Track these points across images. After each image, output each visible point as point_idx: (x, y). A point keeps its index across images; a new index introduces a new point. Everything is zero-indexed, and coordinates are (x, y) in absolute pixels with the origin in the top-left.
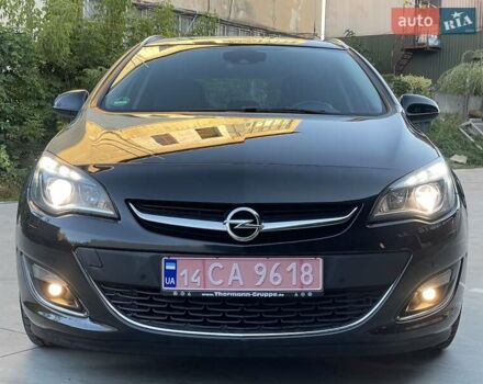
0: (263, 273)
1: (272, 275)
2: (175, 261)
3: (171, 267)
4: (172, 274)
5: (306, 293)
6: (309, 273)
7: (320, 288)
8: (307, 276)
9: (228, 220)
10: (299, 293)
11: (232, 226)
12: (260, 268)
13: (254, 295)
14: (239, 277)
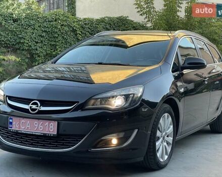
0: (37, 125)
1: (40, 126)
2: (12, 119)
3: (11, 121)
4: (11, 123)
5: (51, 134)
6: (52, 127)
7: (56, 133)
8: (51, 128)
9: (30, 105)
10: (48, 134)
11: (31, 107)
12: (36, 124)
13: (33, 133)
14: (29, 126)
